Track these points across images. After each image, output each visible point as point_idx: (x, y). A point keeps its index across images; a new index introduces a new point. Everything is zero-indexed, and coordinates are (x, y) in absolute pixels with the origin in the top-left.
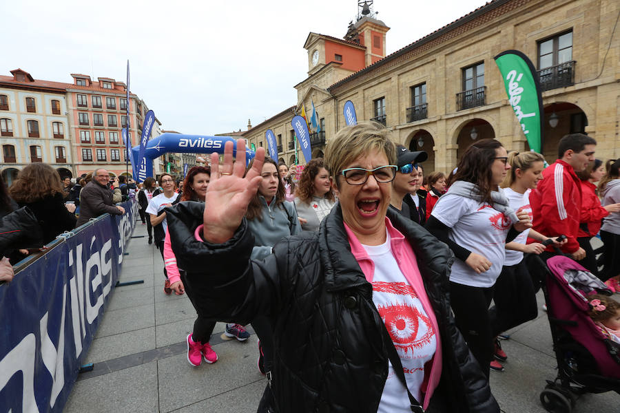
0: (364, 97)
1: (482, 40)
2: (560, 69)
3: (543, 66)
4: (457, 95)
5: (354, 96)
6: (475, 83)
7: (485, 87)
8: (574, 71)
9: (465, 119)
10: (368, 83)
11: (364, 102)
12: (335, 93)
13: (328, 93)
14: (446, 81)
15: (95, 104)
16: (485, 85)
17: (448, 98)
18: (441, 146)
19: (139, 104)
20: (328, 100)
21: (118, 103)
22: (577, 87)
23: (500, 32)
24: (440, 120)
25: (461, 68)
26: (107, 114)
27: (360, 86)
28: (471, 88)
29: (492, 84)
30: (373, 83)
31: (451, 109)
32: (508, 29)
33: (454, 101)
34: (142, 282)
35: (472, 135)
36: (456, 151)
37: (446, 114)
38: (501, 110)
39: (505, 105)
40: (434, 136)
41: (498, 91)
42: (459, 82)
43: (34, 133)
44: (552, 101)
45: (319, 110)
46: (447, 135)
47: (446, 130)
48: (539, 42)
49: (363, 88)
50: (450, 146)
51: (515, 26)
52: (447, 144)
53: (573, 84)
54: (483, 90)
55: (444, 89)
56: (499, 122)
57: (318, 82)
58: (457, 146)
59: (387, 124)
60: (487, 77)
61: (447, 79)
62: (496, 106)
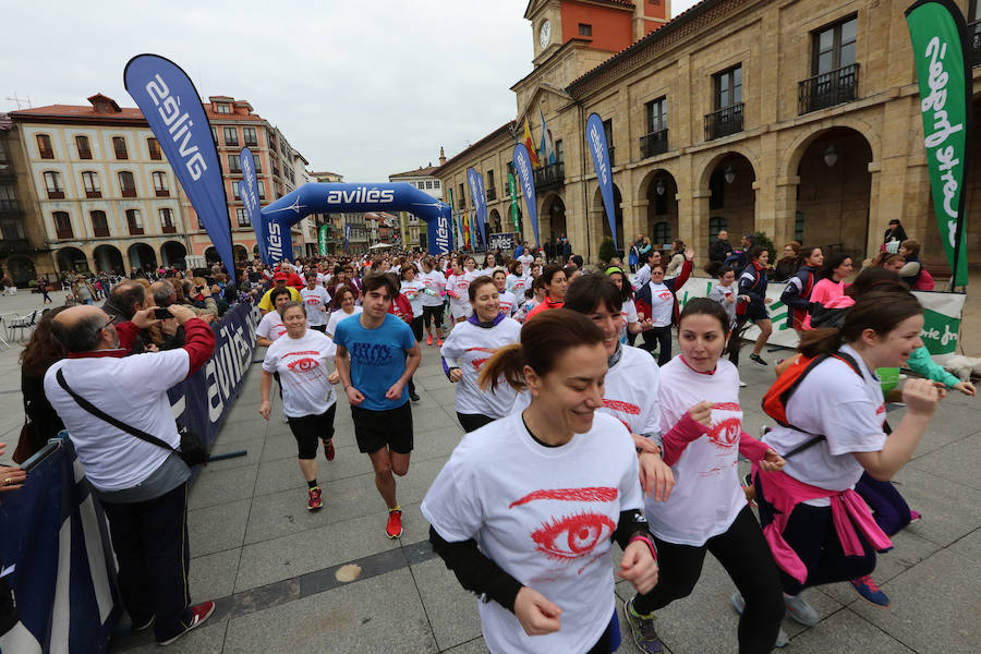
0: (629, 99)
4: (801, 84)
5: (612, 98)
6: (837, 57)
7: (857, 66)
9: (815, 129)
10: (636, 72)
11: (629, 108)
12: (580, 93)
13: (567, 96)
14: (780, 59)
16: (858, 62)
17: (782, 91)
18: (767, 181)
20: (568, 108)
21: (240, 135)
24: (768, 132)
25: (810, 32)
26: (228, 155)
27: (622, 79)
28: (829, 70)
29: (871, 58)
30: (646, 73)
31: (789, 111)
33: (794, 95)
34: (244, 454)
35: (827, 158)
36: (794, 190)
37: (778, 122)
38: (887, 107)
39: (896, 99)
40: (754, 163)
41: (882, 73)
42: (805, 58)
45: (554, 127)
46: (779, 160)
47: (778, 151)
49: (627, 82)
50: (784, 179)
52: (778, 176)
54: (852, 70)
55: (775, 74)
56: (882, 131)
57: (550, 76)
58: (797, 180)
59: (670, 146)
60: (861, 46)
61: (782, 55)
62: (878, 100)
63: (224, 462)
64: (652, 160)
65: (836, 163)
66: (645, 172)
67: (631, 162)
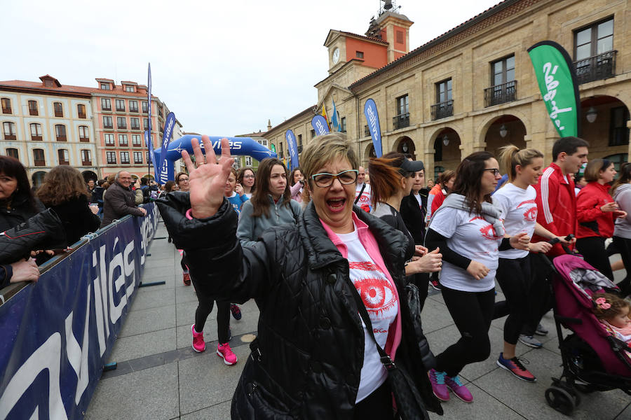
0: (386, 95)
1: (513, 31)
2: (599, 60)
3: (579, 58)
4: (486, 90)
5: (376, 94)
6: (505, 77)
7: (516, 82)
8: (615, 62)
9: (494, 116)
10: (390, 80)
11: (386, 100)
12: (357, 90)
13: (349, 92)
14: (473, 76)
15: (119, 107)
16: (516, 79)
17: (475, 94)
18: (468, 144)
19: (161, 106)
20: (350, 99)
21: (140, 106)
22: (618, 79)
23: (532, 22)
24: (467, 117)
25: (489, 62)
26: (130, 117)
27: (382, 83)
28: (501, 83)
29: (524, 78)
30: (396, 80)
31: (479, 105)
32: (541, 18)
33: (482, 96)
34: (164, 283)
35: (501, 132)
37: (473, 111)
38: (533, 104)
39: (538, 100)
40: (460, 134)
41: (530, 86)
42: (487, 76)
43: (62, 137)
44: (590, 94)
45: (340, 109)
46: (474, 132)
47: (474, 127)
48: (576, 32)
49: (386, 85)
50: (477, 144)
51: (549, 15)
52: (474, 142)
53: (613, 76)
54: (513, 84)
55: (471, 84)
56: (531, 118)
57: (339, 80)
58: (485, 145)
59: (411, 122)
60: (517, 71)
61: (474, 74)
62: (528, 101)
63: (151, 288)
64: (400, 130)
65: (507, 135)
66: (396, 138)
67: (388, 132)
